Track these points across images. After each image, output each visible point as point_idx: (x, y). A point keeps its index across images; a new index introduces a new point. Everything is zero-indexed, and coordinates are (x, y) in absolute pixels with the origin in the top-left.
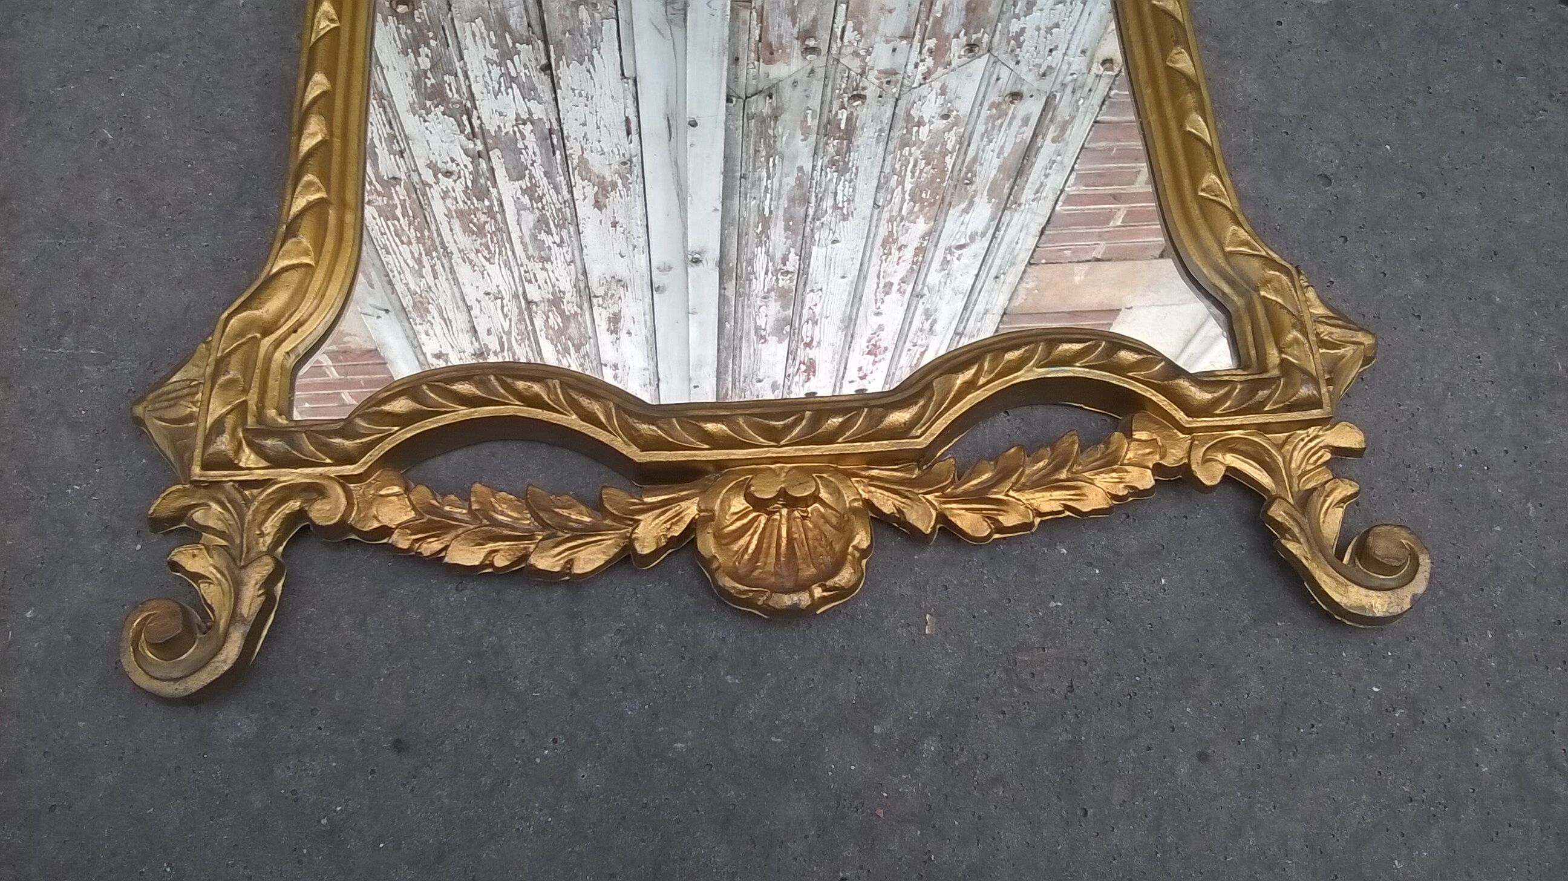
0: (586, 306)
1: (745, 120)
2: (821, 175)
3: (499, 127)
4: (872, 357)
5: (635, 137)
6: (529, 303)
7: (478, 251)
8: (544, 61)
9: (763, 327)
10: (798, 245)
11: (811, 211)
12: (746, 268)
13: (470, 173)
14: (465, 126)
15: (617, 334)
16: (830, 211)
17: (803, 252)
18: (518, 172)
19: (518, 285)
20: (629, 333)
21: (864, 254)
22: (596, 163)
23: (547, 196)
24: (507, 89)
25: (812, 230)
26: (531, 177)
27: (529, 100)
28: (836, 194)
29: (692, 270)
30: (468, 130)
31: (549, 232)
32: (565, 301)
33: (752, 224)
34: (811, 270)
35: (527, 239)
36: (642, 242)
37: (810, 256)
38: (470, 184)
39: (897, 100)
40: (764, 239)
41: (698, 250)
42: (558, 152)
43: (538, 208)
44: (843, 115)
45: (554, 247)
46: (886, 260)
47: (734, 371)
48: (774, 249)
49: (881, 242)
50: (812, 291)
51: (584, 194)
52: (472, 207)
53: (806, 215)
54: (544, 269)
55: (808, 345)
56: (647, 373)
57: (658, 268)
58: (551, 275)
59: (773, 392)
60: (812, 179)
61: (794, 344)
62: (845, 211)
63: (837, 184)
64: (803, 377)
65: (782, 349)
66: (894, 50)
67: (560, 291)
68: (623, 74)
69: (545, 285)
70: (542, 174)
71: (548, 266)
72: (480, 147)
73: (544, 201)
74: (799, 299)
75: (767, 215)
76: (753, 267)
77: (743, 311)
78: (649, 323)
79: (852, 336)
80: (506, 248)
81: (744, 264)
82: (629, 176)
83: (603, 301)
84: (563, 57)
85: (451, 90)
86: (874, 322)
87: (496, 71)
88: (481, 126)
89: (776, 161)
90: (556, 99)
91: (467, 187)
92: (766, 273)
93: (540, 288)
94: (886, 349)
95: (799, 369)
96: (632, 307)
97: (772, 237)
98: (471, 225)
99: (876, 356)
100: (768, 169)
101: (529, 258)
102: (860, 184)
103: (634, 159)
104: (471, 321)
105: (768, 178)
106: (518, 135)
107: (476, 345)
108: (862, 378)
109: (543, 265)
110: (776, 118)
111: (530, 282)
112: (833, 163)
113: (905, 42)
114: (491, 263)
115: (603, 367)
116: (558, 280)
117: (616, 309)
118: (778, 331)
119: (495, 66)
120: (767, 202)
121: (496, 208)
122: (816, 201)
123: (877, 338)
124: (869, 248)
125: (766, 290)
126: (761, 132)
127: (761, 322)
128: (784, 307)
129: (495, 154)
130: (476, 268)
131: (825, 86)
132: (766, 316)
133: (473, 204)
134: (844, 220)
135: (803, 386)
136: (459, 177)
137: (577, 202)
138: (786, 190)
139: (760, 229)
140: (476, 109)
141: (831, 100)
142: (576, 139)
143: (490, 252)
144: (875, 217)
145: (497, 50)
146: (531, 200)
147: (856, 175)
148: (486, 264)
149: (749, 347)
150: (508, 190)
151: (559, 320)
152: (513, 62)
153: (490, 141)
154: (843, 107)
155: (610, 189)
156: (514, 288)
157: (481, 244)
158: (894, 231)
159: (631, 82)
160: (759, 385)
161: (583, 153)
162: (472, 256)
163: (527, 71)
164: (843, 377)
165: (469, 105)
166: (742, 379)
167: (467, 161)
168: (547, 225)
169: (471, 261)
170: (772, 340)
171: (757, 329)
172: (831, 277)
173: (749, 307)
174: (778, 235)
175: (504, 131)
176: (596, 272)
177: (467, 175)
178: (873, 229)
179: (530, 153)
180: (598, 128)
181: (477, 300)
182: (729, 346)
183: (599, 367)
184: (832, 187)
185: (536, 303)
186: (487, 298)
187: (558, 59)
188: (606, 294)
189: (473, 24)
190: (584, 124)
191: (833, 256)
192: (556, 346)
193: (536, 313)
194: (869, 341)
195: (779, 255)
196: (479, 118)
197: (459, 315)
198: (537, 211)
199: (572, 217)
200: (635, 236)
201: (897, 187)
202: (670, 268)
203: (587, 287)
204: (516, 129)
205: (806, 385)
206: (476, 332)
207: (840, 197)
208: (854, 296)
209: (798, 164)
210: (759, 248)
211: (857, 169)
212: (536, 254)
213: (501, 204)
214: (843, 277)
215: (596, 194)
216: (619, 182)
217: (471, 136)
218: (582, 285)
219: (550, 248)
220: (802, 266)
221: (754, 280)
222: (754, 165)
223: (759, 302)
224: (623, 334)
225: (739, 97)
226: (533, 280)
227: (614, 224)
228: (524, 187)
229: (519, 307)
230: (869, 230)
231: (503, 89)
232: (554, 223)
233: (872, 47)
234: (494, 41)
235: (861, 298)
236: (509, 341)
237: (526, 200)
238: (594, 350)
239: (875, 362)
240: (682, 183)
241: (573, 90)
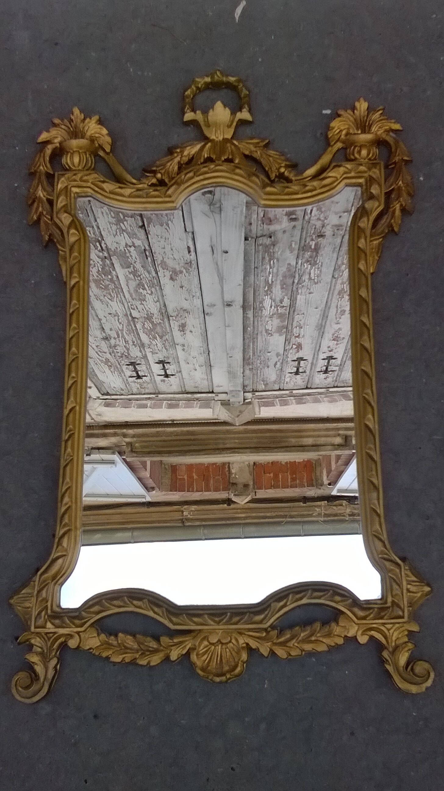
0: (166, 320)
1: (256, 246)
2: (301, 266)
3: (116, 248)
4: (336, 342)
5: (193, 253)
6: (133, 318)
7: (104, 296)
8: (141, 224)
9: (270, 329)
10: (289, 295)
11: (296, 281)
12: (259, 305)
13: (100, 265)
14: (98, 247)
15: (184, 332)
16: (307, 281)
17: (292, 297)
18: (127, 265)
19: (127, 311)
20: (191, 332)
21: (328, 298)
22: (171, 263)
23: (144, 275)
24: (120, 234)
25: (297, 289)
26: (134, 267)
27: (133, 239)
28: (310, 274)
29: (227, 309)
30: (99, 248)
31: (144, 289)
32: (154, 318)
33: (261, 286)
34: (297, 305)
35: (132, 291)
36: (198, 294)
37: (296, 300)
38: (100, 269)
39: (343, 236)
40: (269, 292)
41: (230, 300)
42: (149, 259)
43: (138, 280)
44: (313, 244)
45: (148, 296)
46: (341, 300)
47: (253, 348)
48: (275, 296)
49: (337, 292)
50: (298, 314)
51: (164, 275)
52: (102, 278)
53: (293, 282)
54: (142, 304)
55: (298, 337)
56: (202, 348)
57: (207, 305)
58: (146, 307)
59: (278, 357)
60: (296, 267)
61: (289, 337)
62: (316, 281)
63: (310, 270)
64: (295, 351)
65: (282, 339)
66: (340, 217)
67: (151, 314)
68: (186, 230)
69: (143, 311)
70: (141, 267)
71: (144, 303)
72: (106, 254)
73: (142, 277)
74: (291, 318)
75: (270, 283)
76: (263, 304)
77: (258, 323)
78: (203, 327)
79: (323, 333)
80: (120, 295)
81: (258, 303)
82: (190, 268)
83: (176, 318)
84: (152, 223)
85: (90, 233)
86: (337, 327)
87: (114, 227)
88: (106, 247)
89: (275, 262)
90: (148, 238)
91: (99, 270)
92: (271, 307)
93: (139, 312)
94: (344, 338)
95: (292, 347)
96: (193, 322)
97: (274, 292)
98: (101, 285)
99: (338, 341)
100: (270, 264)
101: (133, 299)
102: (324, 269)
103: (193, 262)
104: (101, 325)
105: (270, 268)
106: (127, 251)
107: (104, 334)
108: (330, 351)
109: (141, 302)
110: (274, 245)
111: (134, 309)
112: (308, 261)
113: (346, 214)
114: (112, 301)
115: (176, 346)
116: (149, 309)
117: (183, 322)
118: (279, 330)
119: (114, 225)
120: (270, 278)
121: (115, 278)
122: (299, 277)
123: (338, 334)
124: (330, 295)
125: (271, 314)
126: (266, 251)
127: (269, 327)
128: (282, 321)
129: (114, 259)
130: (104, 303)
131: (302, 232)
132: (272, 325)
133: (102, 277)
134: (315, 284)
135: (295, 354)
136: (95, 266)
137: (160, 278)
138: (281, 273)
139: (266, 288)
140: (104, 240)
141: (306, 238)
142: (159, 253)
143: (111, 296)
144: (334, 282)
145: (114, 219)
146: (134, 277)
147: (321, 266)
148: (110, 301)
149: (262, 338)
150: (121, 272)
151: (151, 325)
152: (124, 224)
153: (111, 253)
154: (312, 240)
155: (179, 273)
156: (125, 312)
157: (106, 293)
158: (345, 288)
159: (190, 234)
160: (269, 354)
161: (163, 259)
162: (102, 298)
163: (131, 228)
164: (319, 350)
165: (100, 239)
166: (259, 351)
167: (99, 260)
168: (143, 286)
169: (101, 300)
170: (276, 336)
171: (267, 331)
172: (309, 308)
173: (261, 321)
174: (277, 291)
175: (119, 250)
176: (171, 307)
177: (99, 265)
178: (333, 287)
179: (134, 258)
180: (172, 250)
181: (104, 316)
182: (250, 337)
183: (174, 346)
184: (308, 270)
185: (137, 319)
186: (110, 316)
187: (149, 224)
188: (177, 315)
189: (102, 209)
190: (164, 248)
191: (310, 299)
192: (149, 336)
193: (137, 322)
194: (333, 335)
195: (278, 299)
196: (105, 244)
197: (94, 322)
198: (137, 281)
199: (157, 283)
200: (194, 292)
201: (345, 270)
202: (215, 305)
203: (166, 311)
204: (125, 249)
205: (297, 354)
206: (103, 329)
207: (312, 275)
208: (324, 316)
209: (288, 262)
210: (266, 297)
211: (322, 263)
212: (137, 298)
213: (118, 277)
214: (316, 308)
215: (171, 275)
216: (184, 271)
217: (101, 251)
218: (164, 311)
219: (145, 296)
220: (292, 304)
221: (264, 310)
222: (262, 263)
223: (267, 319)
224: (188, 332)
225: (252, 238)
226: (136, 308)
227: (182, 287)
228: (130, 271)
229: (128, 320)
230: (330, 288)
231: (118, 234)
232: (147, 286)
233: (328, 217)
234: (113, 215)
235: (327, 317)
236: (122, 334)
237: (132, 276)
238: (171, 338)
239: (337, 344)
240: (221, 271)
241: (158, 236)
